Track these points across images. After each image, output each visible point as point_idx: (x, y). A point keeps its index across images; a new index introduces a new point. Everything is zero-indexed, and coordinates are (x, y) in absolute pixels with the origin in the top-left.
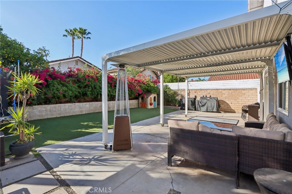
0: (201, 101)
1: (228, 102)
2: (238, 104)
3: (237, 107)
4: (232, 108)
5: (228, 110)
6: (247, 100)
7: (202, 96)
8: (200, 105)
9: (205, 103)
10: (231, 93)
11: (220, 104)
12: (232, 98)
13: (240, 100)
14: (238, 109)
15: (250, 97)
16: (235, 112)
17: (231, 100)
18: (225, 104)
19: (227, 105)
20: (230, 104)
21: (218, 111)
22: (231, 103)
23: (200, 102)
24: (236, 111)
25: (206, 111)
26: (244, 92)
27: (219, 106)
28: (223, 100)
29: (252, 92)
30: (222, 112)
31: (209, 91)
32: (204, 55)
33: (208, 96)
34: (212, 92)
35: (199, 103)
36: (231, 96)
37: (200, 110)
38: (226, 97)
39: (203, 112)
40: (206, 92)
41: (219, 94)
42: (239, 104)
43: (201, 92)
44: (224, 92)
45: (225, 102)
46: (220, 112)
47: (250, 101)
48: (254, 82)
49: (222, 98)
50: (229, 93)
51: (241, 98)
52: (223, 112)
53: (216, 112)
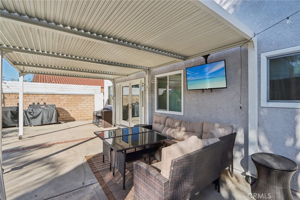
0: (32, 111)
1: (67, 110)
2: (77, 111)
3: (76, 114)
4: (72, 116)
5: (67, 119)
6: (86, 107)
7: (32, 104)
8: (30, 116)
9: (38, 113)
10: (71, 99)
11: (59, 113)
12: (72, 104)
13: (80, 107)
14: (77, 116)
15: (89, 103)
16: (74, 120)
17: (71, 107)
18: (64, 112)
19: (66, 113)
20: (69, 112)
21: (58, 122)
22: (71, 111)
23: (30, 113)
24: (76, 118)
25: (40, 124)
26: (83, 98)
27: (58, 115)
28: (60, 107)
29: (90, 98)
30: (62, 122)
31: (41, 97)
32: (132, 46)
33: (41, 103)
34: (46, 98)
35: (28, 114)
36: (71, 102)
37: (30, 124)
38: (65, 104)
39: (34, 126)
40: (37, 97)
41: (56, 101)
42: (79, 110)
43: (29, 97)
44: (62, 98)
45: (64, 110)
46: (60, 123)
47: (88, 107)
48: (92, 88)
49: (60, 105)
50: (68, 99)
51: (80, 104)
52: (64, 122)
53: (55, 124)
